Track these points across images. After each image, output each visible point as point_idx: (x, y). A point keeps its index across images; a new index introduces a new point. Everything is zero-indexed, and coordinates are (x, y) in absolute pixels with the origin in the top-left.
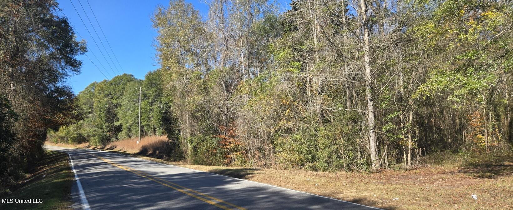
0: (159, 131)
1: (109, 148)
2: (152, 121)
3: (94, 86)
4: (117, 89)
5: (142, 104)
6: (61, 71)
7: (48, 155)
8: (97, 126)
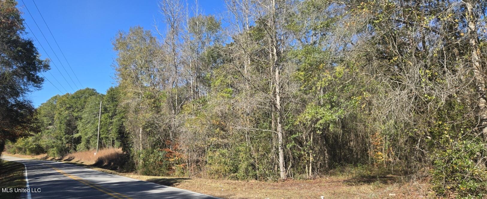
0: (117, 143)
1: (67, 159)
2: (111, 134)
3: (56, 99)
4: (78, 103)
5: (102, 117)
6: (23, 87)
7: (4, 165)
8: (57, 138)
